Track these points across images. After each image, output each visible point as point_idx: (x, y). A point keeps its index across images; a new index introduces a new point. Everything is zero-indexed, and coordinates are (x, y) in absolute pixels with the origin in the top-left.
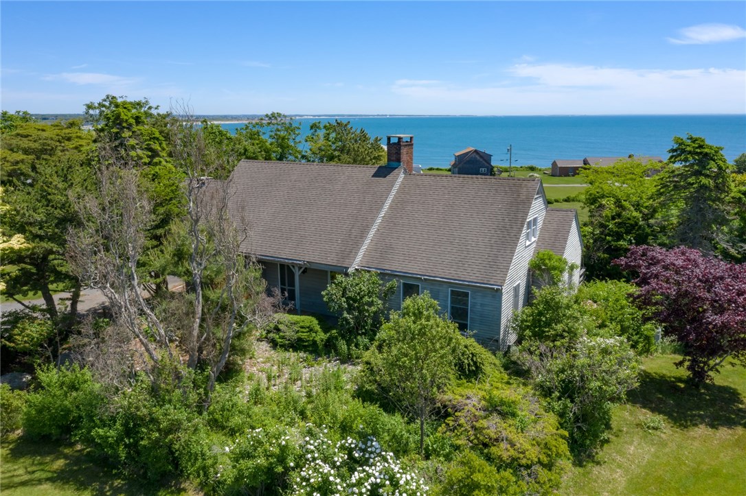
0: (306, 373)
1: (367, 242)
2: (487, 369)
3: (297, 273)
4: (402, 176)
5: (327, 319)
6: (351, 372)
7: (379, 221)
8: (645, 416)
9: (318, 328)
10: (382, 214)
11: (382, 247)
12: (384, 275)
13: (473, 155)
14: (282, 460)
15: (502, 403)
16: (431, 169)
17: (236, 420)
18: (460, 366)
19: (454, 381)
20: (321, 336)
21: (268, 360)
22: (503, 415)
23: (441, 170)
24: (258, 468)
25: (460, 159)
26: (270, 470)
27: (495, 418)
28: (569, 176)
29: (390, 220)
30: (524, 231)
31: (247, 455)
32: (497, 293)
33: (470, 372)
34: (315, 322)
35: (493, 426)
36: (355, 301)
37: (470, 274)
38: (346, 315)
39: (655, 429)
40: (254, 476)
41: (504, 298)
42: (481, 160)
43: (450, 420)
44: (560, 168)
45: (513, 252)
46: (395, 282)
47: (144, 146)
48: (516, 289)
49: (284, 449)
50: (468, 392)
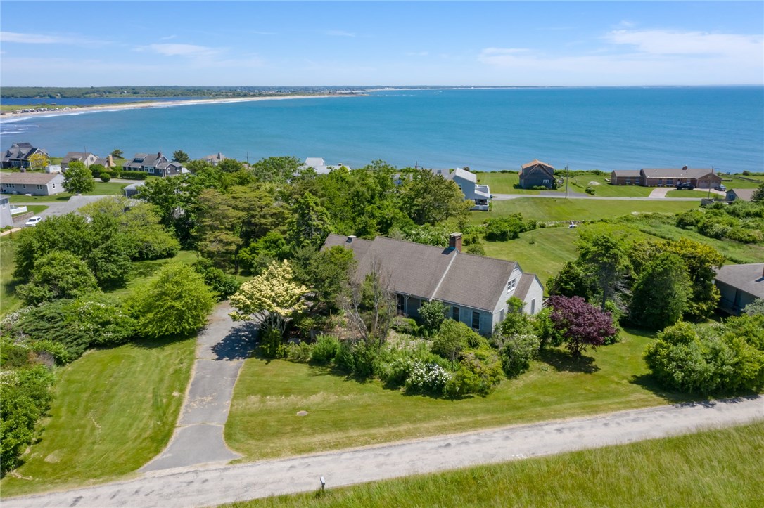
0: (412, 343)
1: (438, 286)
2: (481, 345)
3: (406, 299)
4: (456, 254)
5: (419, 319)
6: (430, 343)
7: (444, 276)
8: (545, 365)
9: (415, 324)
10: (445, 273)
11: (445, 290)
12: (444, 303)
13: (538, 169)
14: (408, 368)
15: (481, 355)
16: (504, 172)
17: (388, 358)
18: (470, 343)
19: (467, 348)
20: (417, 328)
21: (395, 337)
22: (480, 359)
23: (513, 172)
24: (401, 370)
25: (526, 170)
26: (404, 371)
27: (478, 360)
28: (625, 185)
29: (449, 276)
30: (507, 286)
31: (397, 367)
32: (491, 315)
33: (473, 345)
34: (414, 321)
35: (476, 362)
36: (432, 314)
37: (480, 306)
38: (428, 320)
39: (546, 370)
40: (399, 372)
41: (494, 316)
42: (545, 173)
43: (463, 361)
44: (618, 177)
45: (499, 297)
46: (449, 307)
47: (319, 218)
48: (502, 312)
49: (409, 365)
50: (471, 352)
